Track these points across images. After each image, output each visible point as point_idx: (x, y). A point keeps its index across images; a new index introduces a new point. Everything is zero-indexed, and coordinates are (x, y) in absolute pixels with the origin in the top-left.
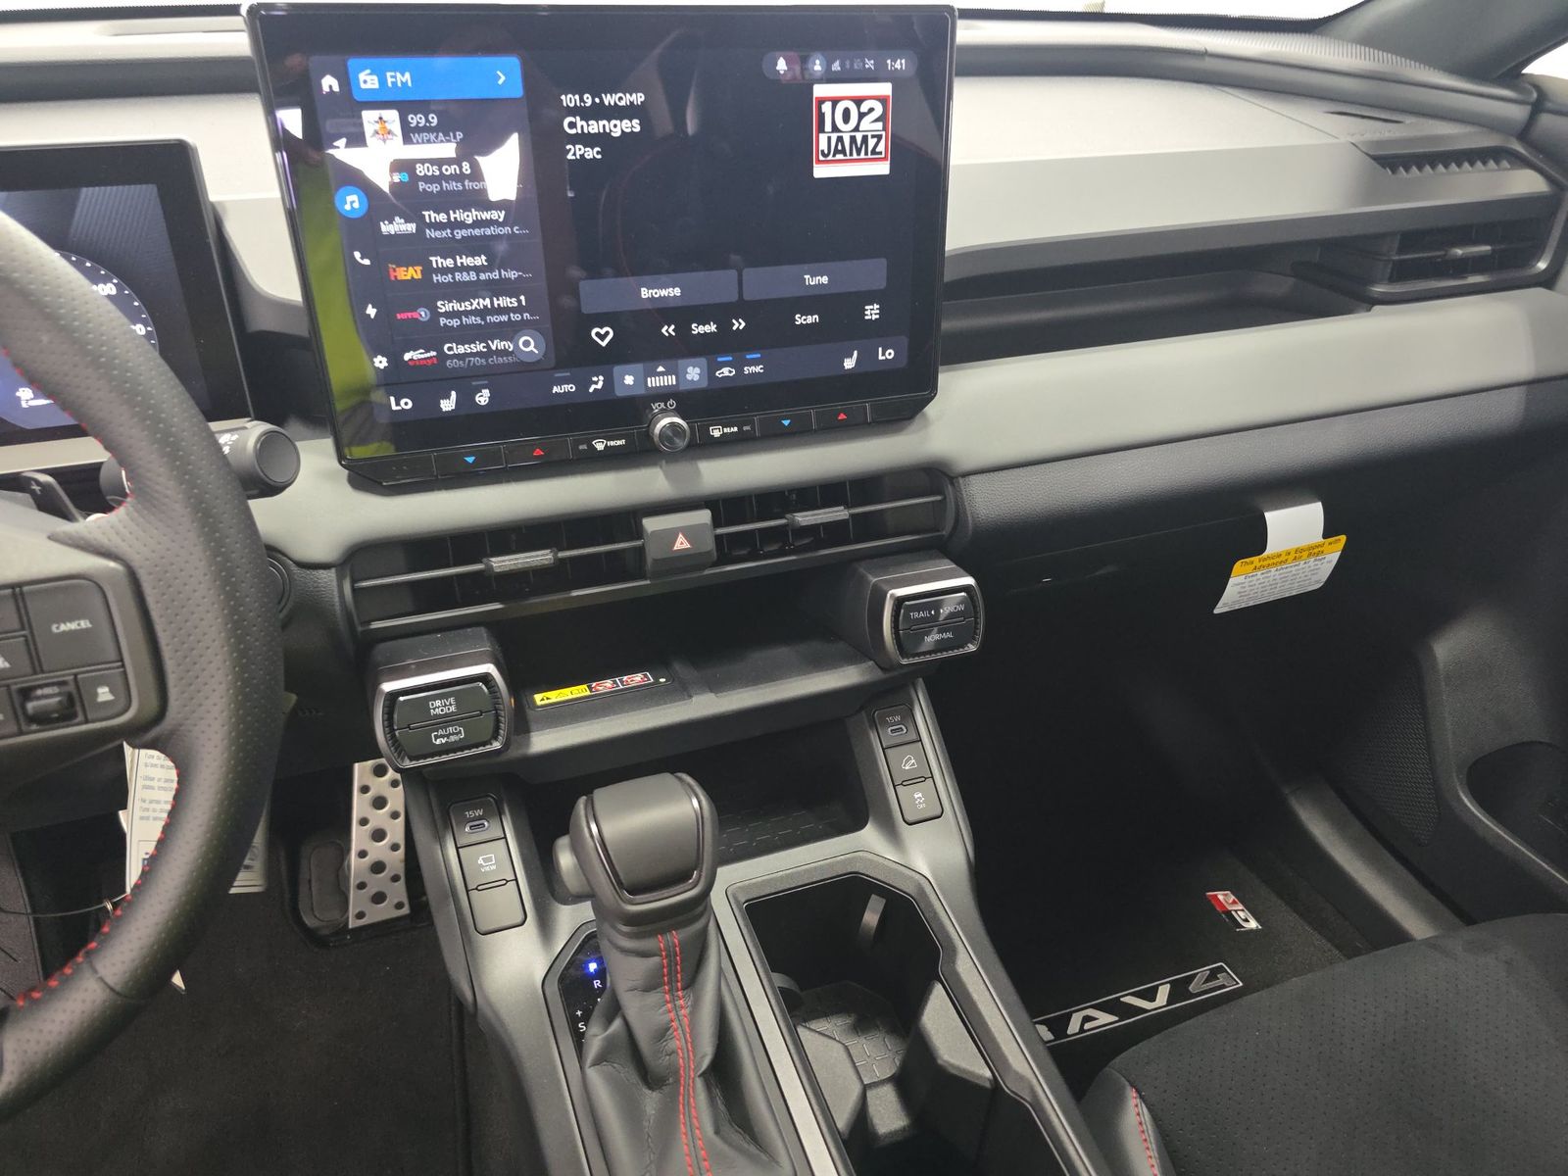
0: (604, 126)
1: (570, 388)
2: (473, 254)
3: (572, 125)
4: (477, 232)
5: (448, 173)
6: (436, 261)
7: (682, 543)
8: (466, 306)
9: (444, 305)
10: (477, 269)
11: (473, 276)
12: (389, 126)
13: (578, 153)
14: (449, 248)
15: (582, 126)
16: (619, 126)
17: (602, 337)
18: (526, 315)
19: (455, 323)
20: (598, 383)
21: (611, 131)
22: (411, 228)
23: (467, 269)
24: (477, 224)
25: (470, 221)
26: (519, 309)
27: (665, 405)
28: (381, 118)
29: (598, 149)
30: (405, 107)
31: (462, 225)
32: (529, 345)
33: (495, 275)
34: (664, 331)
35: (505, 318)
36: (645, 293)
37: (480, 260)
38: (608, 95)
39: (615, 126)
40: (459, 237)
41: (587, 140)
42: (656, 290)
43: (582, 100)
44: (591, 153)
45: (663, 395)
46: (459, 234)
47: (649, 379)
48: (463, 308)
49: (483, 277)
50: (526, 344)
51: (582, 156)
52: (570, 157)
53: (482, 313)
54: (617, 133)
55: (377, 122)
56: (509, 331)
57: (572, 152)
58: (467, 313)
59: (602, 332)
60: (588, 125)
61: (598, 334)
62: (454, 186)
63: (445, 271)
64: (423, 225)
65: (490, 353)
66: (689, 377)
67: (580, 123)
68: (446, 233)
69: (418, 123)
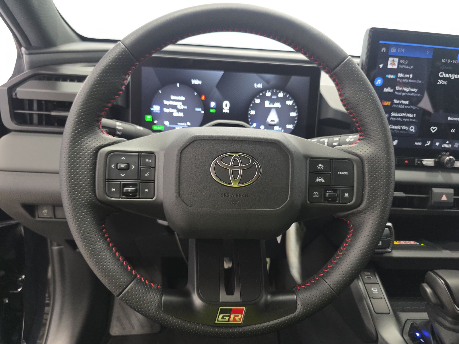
0: (450, 76)
1: (420, 144)
2: (405, 100)
3: (441, 74)
4: (408, 94)
5: (406, 77)
6: (395, 101)
7: (444, 198)
8: (399, 115)
9: (393, 114)
10: (406, 105)
11: (403, 107)
12: (395, 62)
13: (441, 82)
14: (400, 98)
15: (444, 75)
16: (454, 76)
17: (434, 130)
18: (414, 120)
19: (394, 119)
20: (428, 143)
21: (451, 77)
22: (392, 91)
23: (402, 104)
24: (410, 92)
25: (407, 91)
26: (413, 118)
27: (446, 153)
28: (393, 60)
29: (446, 82)
30: (400, 58)
31: (405, 92)
32: (412, 129)
33: (409, 107)
34: (451, 131)
35: (408, 120)
36: (449, 118)
37: (407, 102)
38: (455, 61)
39: (453, 76)
40: (403, 95)
41: (444, 79)
42: (453, 118)
43: (447, 61)
44: (445, 83)
45: (446, 150)
46: (404, 94)
47: (443, 145)
48: (398, 116)
49: (406, 107)
50: (412, 128)
51: (442, 83)
52: (438, 83)
53: (403, 117)
54: (453, 78)
55: (392, 61)
56: (408, 124)
57: (439, 82)
58: (398, 117)
59: (434, 128)
60: (446, 75)
61: (433, 129)
62: (407, 81)
63: (396, 104)
64: (395, 90)
65: (401, 130)
66: (455, 146)
67: (444, 74)
68: (400, 94)
69: (402, 62)
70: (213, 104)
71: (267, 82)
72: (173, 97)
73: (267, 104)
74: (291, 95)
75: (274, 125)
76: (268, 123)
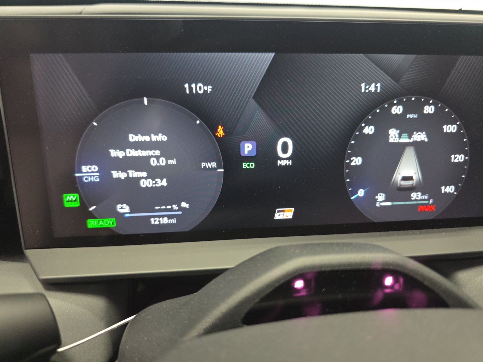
70: (248, 148)
71: (395, 76)
72: (133, 138)
73: (394, 135)
74: (454, 108)
75: (412, 189)
76: (395, 183)
